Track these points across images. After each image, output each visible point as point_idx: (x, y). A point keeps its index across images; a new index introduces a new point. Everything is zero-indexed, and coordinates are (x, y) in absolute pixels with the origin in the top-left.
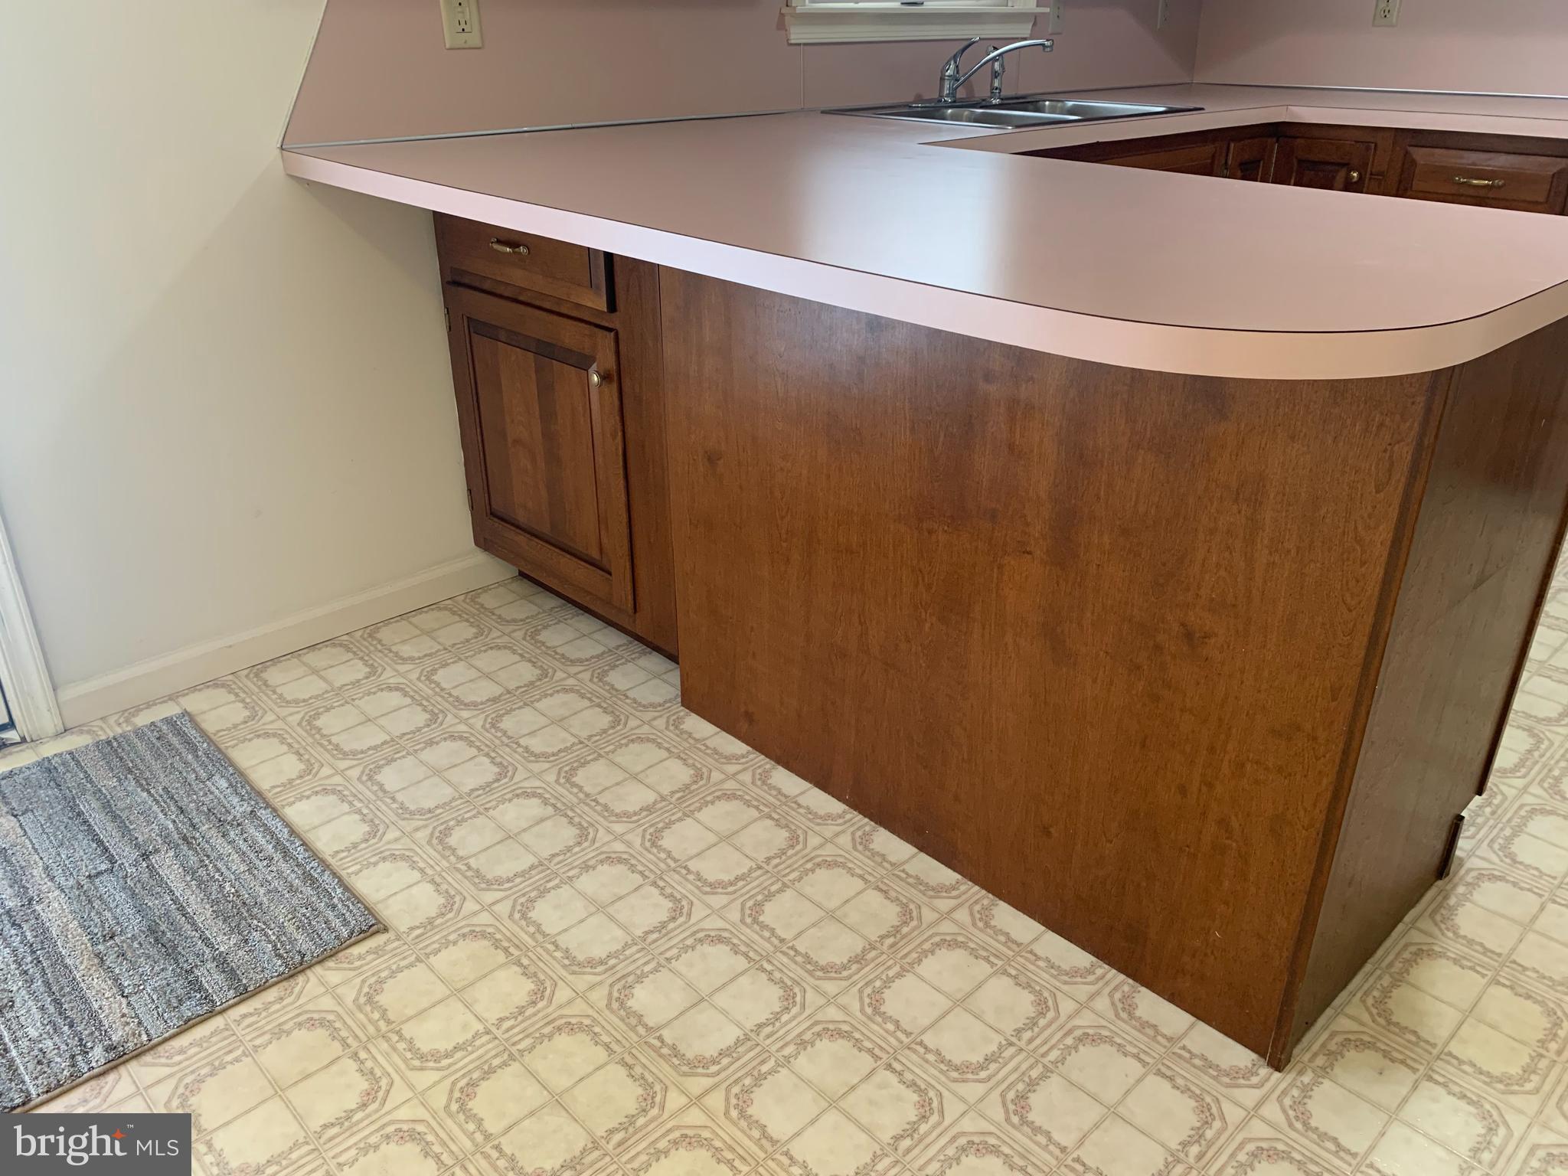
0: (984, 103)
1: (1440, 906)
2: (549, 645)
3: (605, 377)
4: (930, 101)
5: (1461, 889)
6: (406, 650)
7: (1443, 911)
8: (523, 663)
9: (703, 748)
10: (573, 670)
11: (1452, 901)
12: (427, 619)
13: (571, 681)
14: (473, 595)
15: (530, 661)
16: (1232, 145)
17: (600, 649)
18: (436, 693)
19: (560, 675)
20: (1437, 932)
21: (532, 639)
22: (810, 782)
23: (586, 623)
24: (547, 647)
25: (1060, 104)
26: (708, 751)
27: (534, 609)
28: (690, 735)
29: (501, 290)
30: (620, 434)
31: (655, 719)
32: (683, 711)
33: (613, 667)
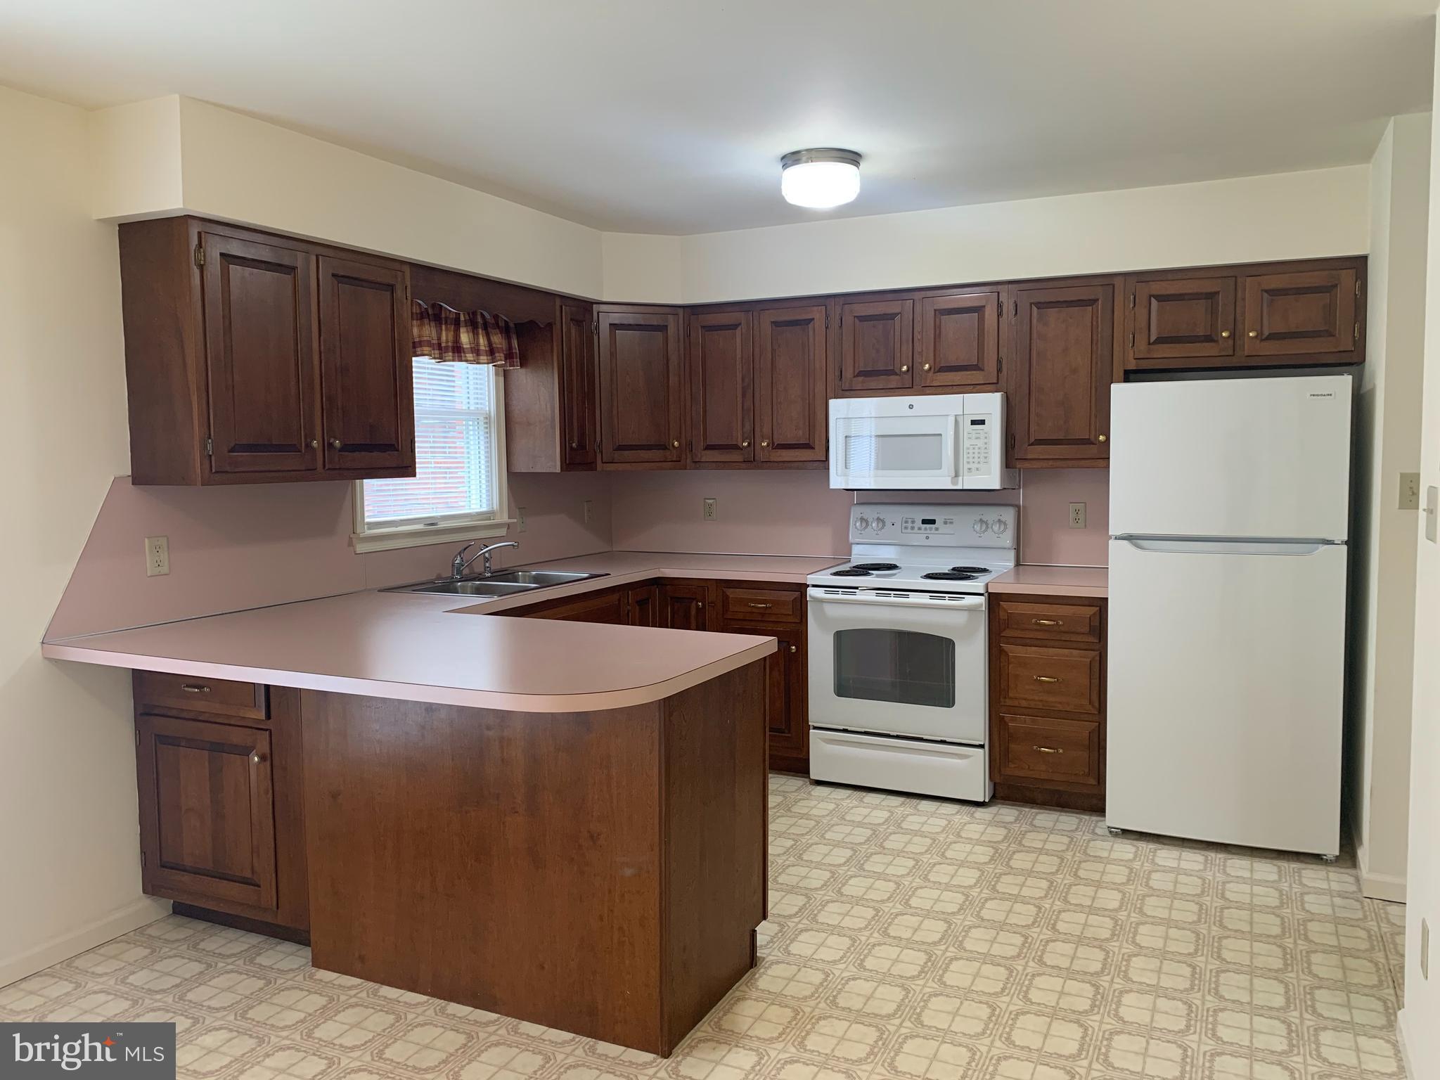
0: (481, 576)
1: (751, 979)
2: (208, 949)
3: (263, 758)
4: (447, 578)
5: (762, 970)
6: (99, 970)
7: (752, 981)
8: (191, 963)
9: (332, 985)
10: (230, 961)
11: (757, 976)
12: (112, 949)
13: (230, 967)
14: (140, 930)
15: (196, 961)
16: (630, 592)
17: (246, 946)
18: (132, 989)
19: (221, 965)
20: (748, 990)
21: (195, 948)
22: (405, 990)
23: (232, 933)
24: (207, 951)
25: (528, 573)
26: (335, 987)
27: (191, 932)
28: (321, 980)
29: (184, 715)
30: (271, 791)
31: (296, 976)
32: (314, 970)
33: (259, 954)
